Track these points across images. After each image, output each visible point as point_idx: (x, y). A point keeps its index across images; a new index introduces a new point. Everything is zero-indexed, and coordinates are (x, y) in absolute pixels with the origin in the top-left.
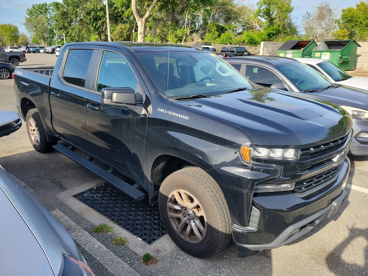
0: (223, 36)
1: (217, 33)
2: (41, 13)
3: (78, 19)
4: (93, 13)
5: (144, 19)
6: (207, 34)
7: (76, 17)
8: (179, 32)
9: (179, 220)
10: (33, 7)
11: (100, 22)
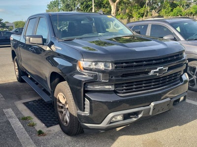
0: (175, 10)
1: (170, 9)
2: (55, 6)
3: (76, 7)
4: (85, 3)
5: (116, 4)
6: (162, 10)
7: (75, 6)
8: (142, 10)
9: (62, 112)
10: (51, 3)
11: (90, 8)
